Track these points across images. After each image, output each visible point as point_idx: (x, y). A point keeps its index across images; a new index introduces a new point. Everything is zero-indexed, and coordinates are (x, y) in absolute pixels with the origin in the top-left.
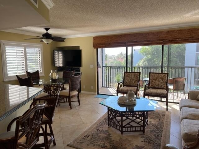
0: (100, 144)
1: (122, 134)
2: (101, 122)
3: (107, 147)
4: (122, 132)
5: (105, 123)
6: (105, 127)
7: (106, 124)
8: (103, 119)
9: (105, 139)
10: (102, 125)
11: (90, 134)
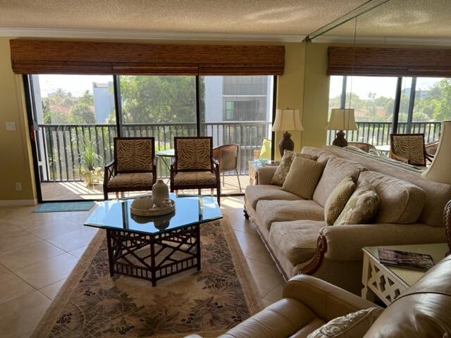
0: (112, 325)
1: (154, 285)
2: (86, 273)
3: (133, 327)
4: (154, 281)
5: (99, 273)
6: (106, 282)
7: (102, 273)
8: (89, 262)
9: (120, 308)
10: (92, 278)
11: (72, 310)
